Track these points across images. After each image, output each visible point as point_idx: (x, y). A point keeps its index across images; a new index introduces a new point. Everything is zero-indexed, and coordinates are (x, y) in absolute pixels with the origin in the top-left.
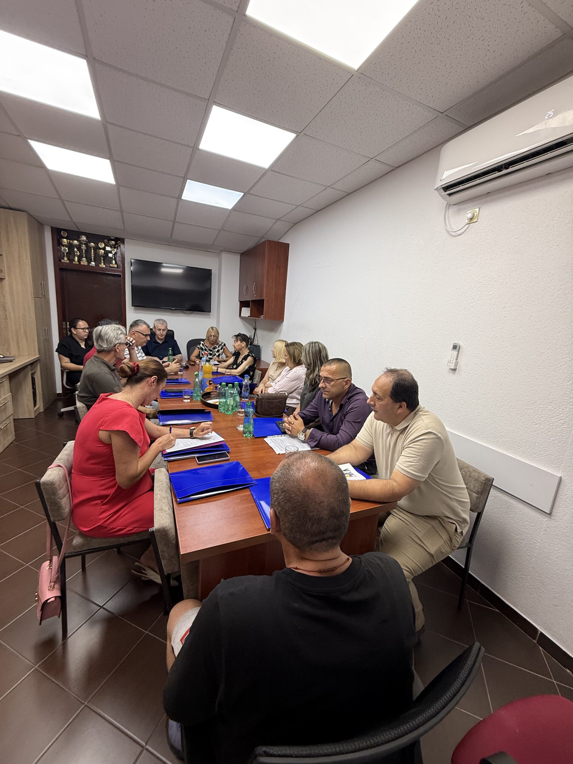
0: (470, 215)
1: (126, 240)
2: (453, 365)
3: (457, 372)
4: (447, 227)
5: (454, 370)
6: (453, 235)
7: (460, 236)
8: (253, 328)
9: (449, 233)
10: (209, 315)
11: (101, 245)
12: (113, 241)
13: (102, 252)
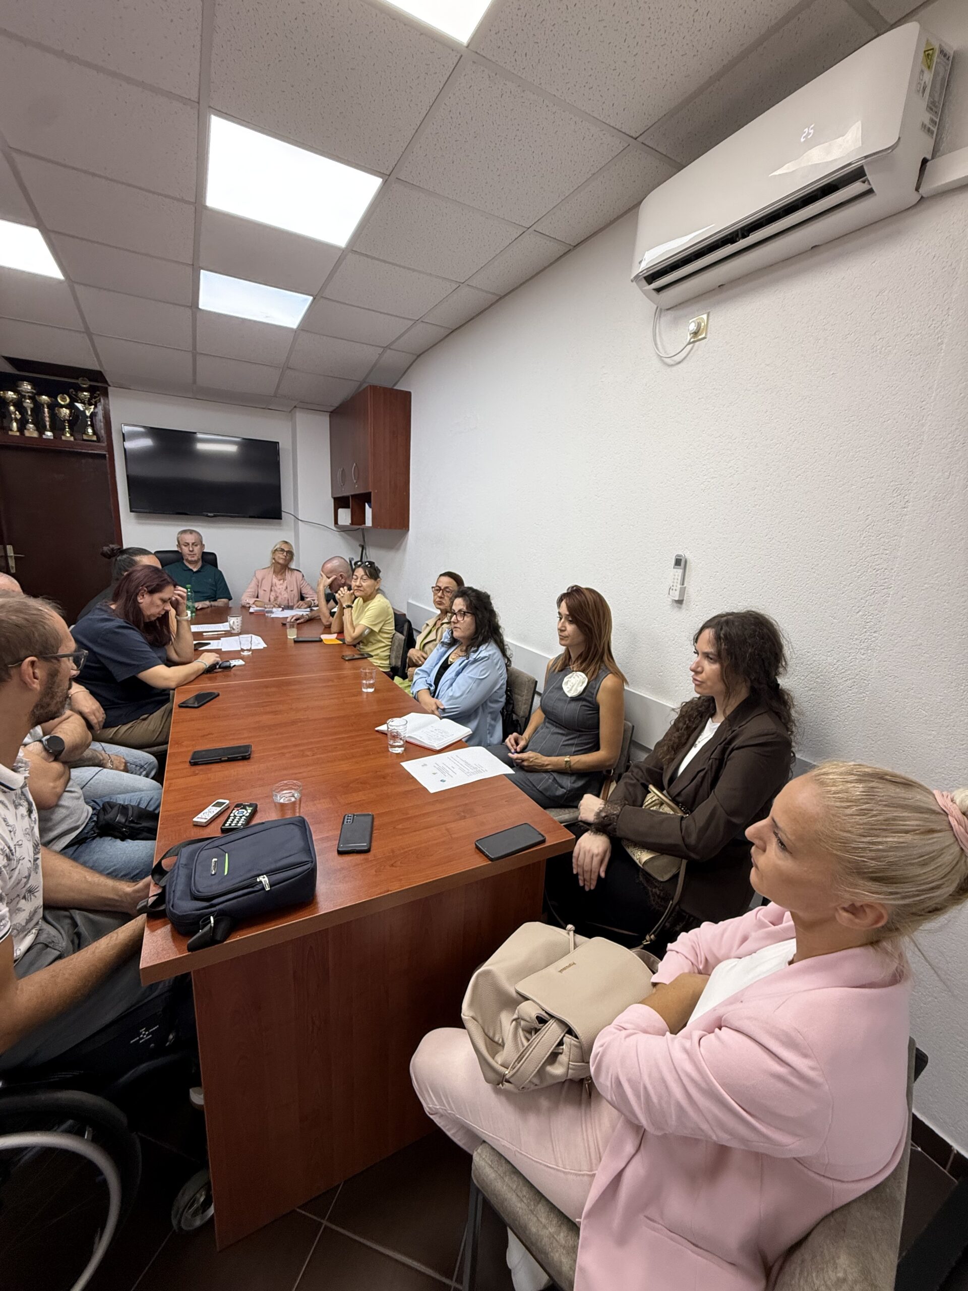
0: (693, 327)
1: (110, 390)
2: (677, 593)
3: (684, 605)
4: (658, 350)
5: (680, 602)
6: (669, 363)
7: (679, 366)
8: (360, 545)
9: (663, 361)
10: (280, 524)
11: (63, 399)
12: (86, 392)
13: (65, 412)
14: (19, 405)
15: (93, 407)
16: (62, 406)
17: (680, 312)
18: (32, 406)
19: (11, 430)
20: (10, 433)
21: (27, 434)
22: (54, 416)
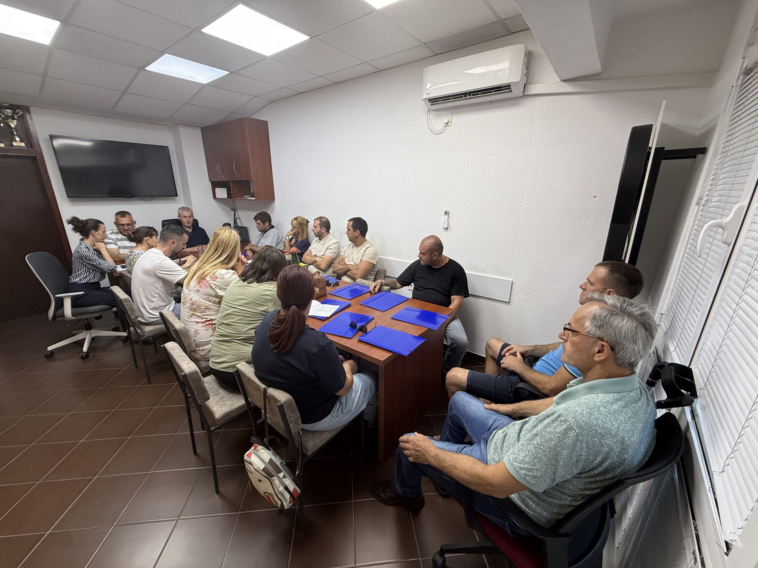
0: (446, 121)
1: (31, 109)
2: (446, 225)
3: (448, 230)
4: (429, 126)
5: (447, 228)
6: (435, 133)
7: (439, 135)
8: (231, 209)
9: (432, 132)
10: (174, 199)
12: (8, 109)
17: (438, 113)
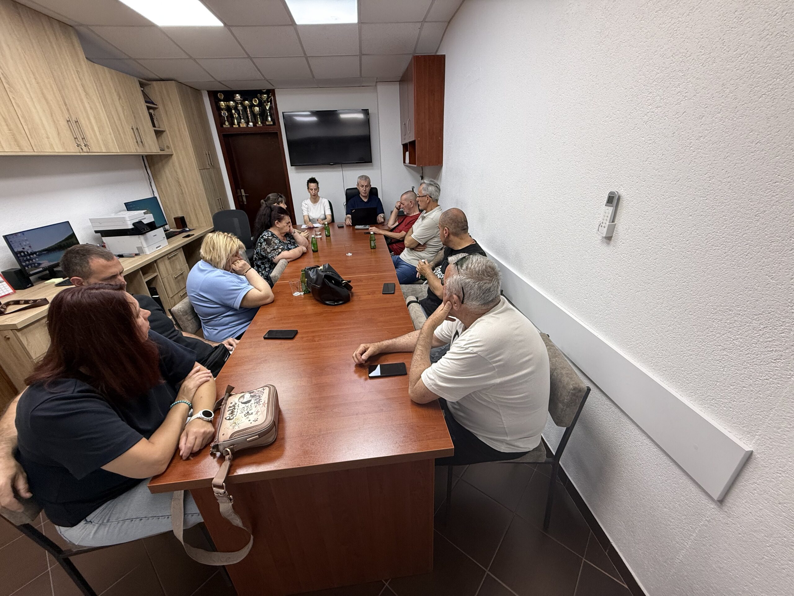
1: (276, 91)
11: (255, 101)
12: (265, 94)
13: (257, 109)
14: (236, 108)
15: (269, 103)
16: (255, 106)
18: (241, 108)
19: (235, 125)
20: (234, 126)
21: (241, 126)
22: (252, 112)
